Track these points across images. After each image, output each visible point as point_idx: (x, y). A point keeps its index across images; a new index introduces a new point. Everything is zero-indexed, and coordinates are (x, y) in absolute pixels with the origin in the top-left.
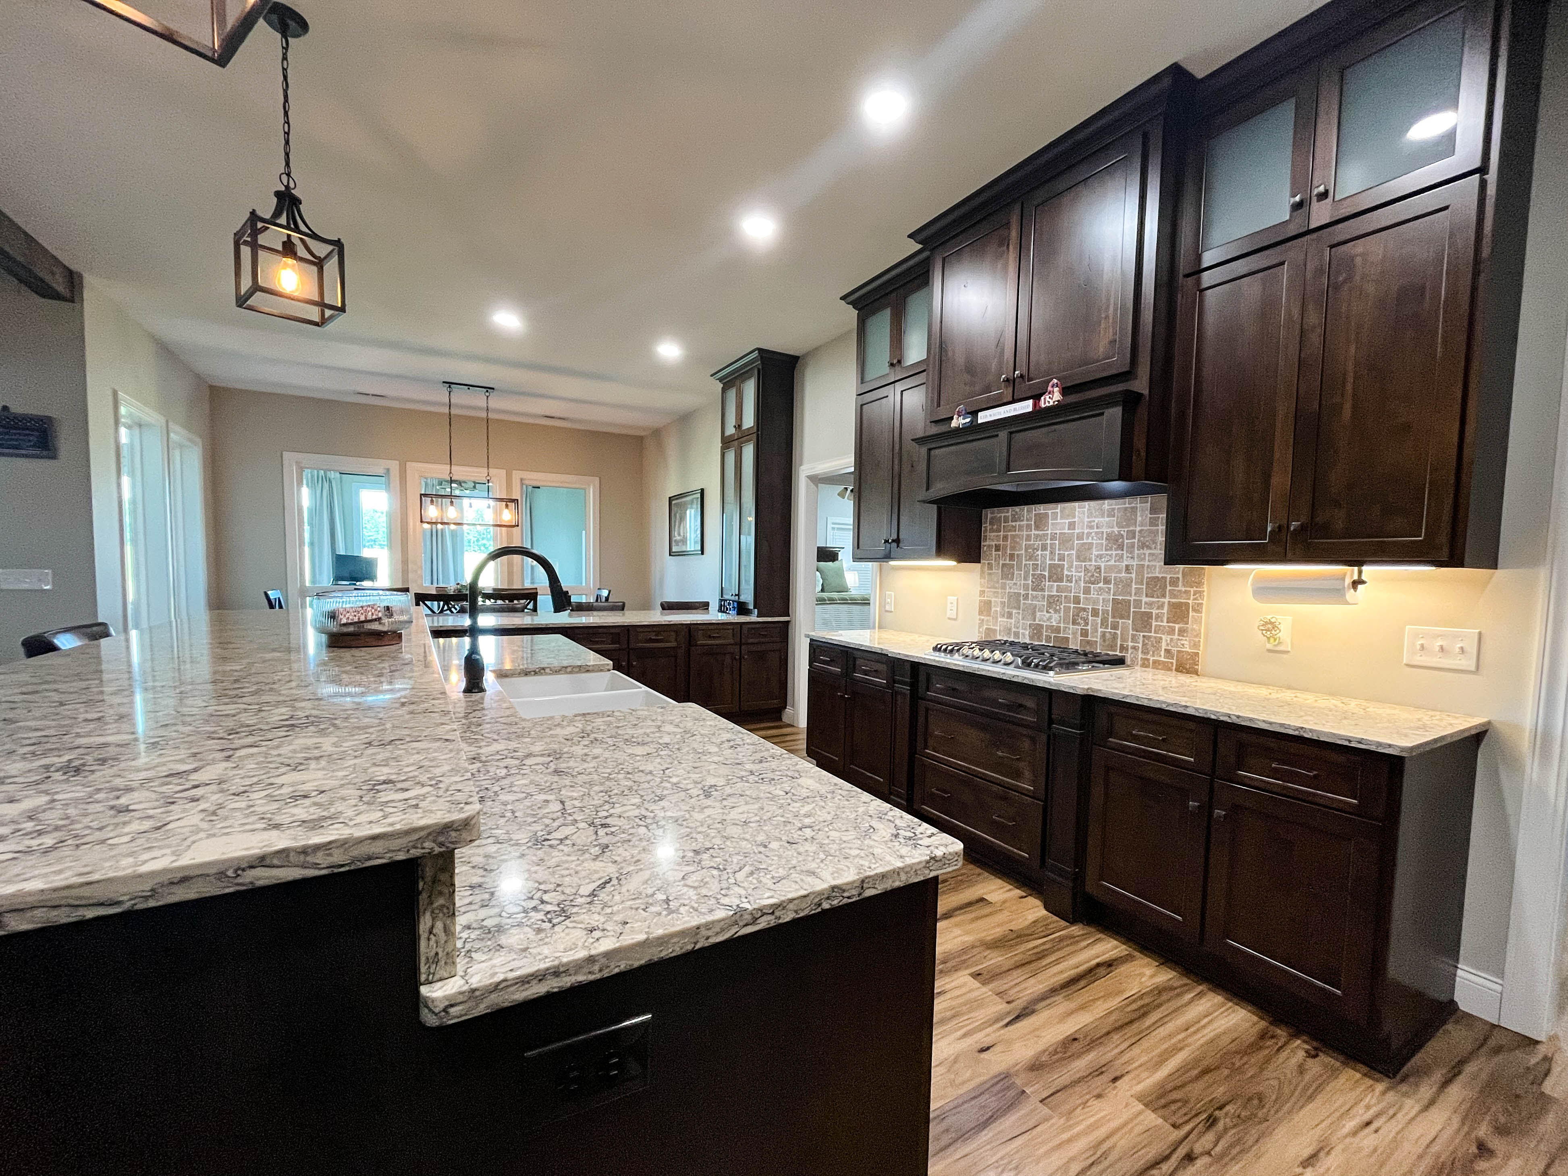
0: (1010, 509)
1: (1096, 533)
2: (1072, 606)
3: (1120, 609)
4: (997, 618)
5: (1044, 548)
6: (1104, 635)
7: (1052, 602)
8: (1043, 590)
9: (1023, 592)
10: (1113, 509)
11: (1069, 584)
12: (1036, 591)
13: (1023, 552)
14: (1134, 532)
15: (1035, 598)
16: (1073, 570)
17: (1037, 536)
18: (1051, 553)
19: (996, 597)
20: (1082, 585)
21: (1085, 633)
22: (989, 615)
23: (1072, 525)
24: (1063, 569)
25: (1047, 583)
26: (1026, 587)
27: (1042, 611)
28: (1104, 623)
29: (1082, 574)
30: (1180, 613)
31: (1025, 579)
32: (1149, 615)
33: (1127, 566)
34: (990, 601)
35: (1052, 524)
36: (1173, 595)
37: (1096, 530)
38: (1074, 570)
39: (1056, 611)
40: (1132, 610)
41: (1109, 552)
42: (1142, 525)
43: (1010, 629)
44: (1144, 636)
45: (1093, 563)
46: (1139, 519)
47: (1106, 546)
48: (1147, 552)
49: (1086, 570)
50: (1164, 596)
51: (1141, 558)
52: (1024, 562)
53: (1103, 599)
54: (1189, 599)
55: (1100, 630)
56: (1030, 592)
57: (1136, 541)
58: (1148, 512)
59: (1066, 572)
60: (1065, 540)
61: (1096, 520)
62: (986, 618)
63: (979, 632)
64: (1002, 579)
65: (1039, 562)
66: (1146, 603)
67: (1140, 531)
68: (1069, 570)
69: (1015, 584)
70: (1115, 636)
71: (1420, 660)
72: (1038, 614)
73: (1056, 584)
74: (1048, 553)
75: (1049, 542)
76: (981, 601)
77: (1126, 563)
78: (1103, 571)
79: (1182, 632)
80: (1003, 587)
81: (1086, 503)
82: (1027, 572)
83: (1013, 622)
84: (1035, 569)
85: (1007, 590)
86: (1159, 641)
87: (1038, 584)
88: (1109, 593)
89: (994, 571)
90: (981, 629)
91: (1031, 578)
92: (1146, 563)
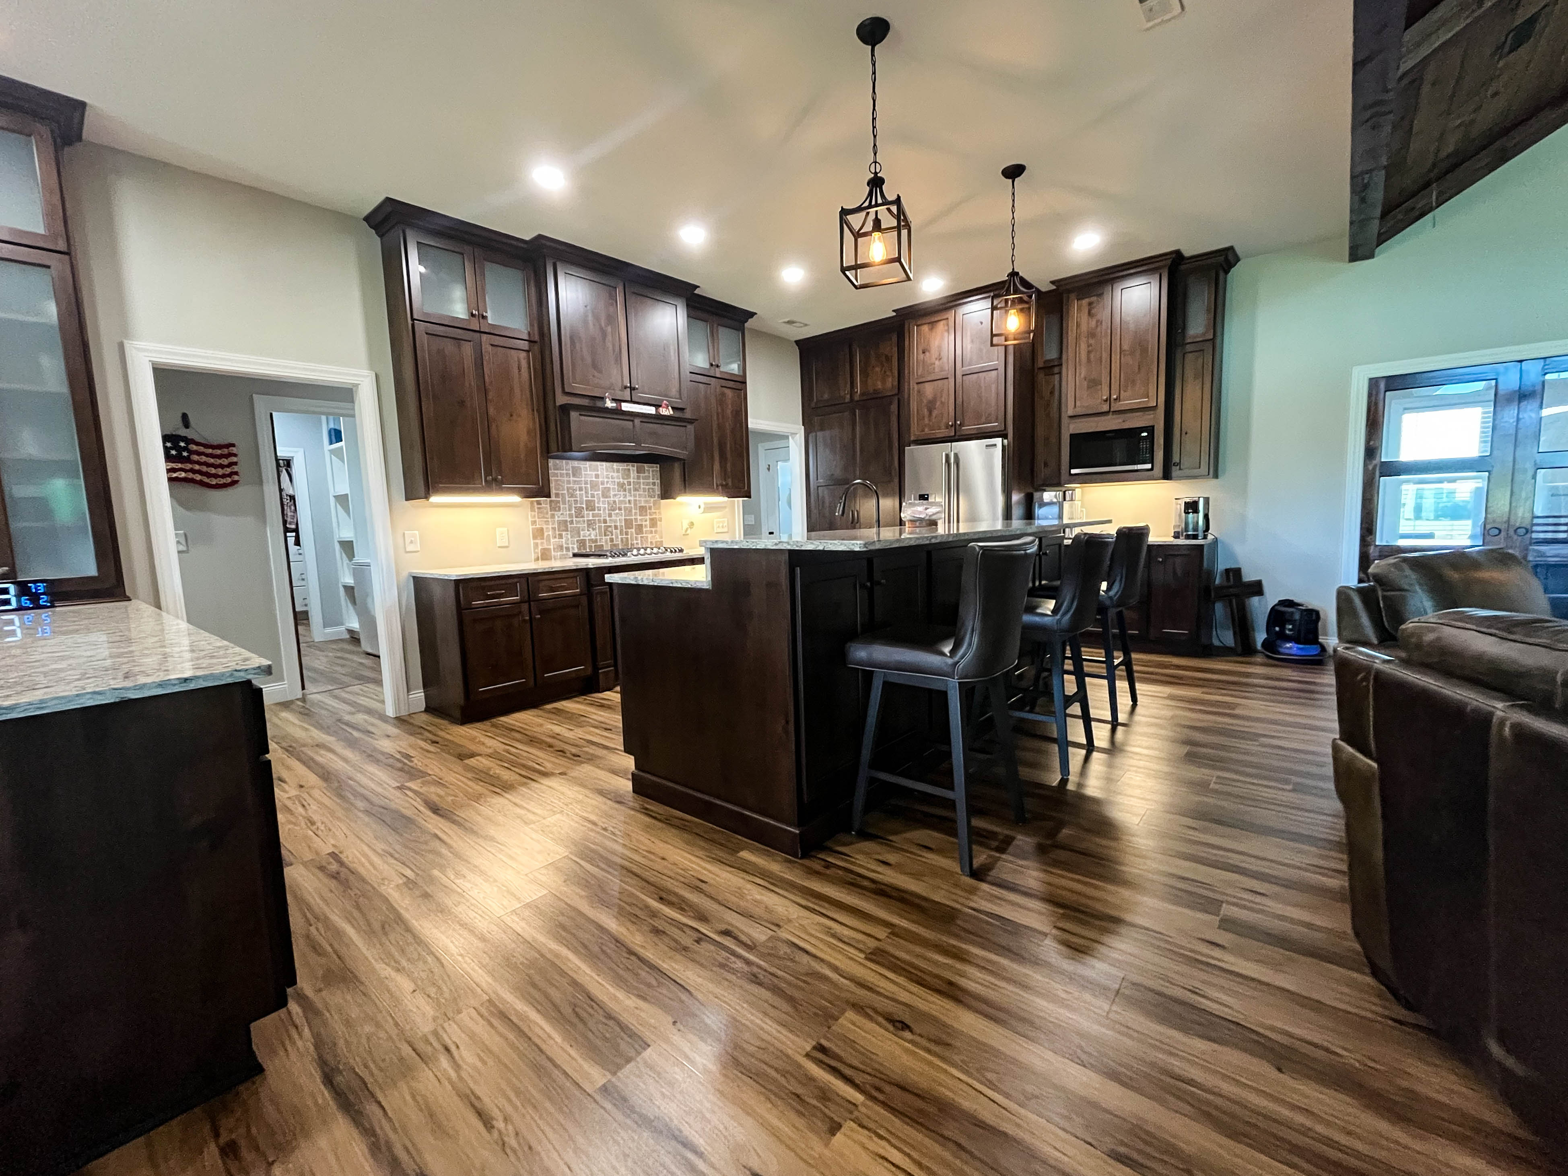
1: (612, 481)
2: (603, 525)
3: (628, 524)
4: (550, 540)
5: (581, 489)
6: (622, 539)
7: (590, 524)
8: (583, 517)
9: (569, 520)
10: (619, 469)
11: (599, 512)
12: (578, 518)
13: (566, 492)
14: (630, 482)
15: (577, 522)
17: (575, 481)
18: (586, 492)
19: (547, 524)
20: (607, 512)
21: (612, 540)
22: (543, 539)
23: (597, 476)
24: (594, 503)
25: (585, 512)
26: (571, 516)
28: (621, 532)
29: (606, 506)
30: (653, 523)
31: (570, 510)
32: (641, 525)
33: (629, 501)
34: (542, 528)
36: (650, 515)
37: (611, 479)
38: (602, 504)
39: (594, 529)
40: (634, 524)
42: (634, 479)
45: (612, 499)
46: (632, 475)
47: (618, 489)
48: (637, 493)
49: (609, 503)
50: (647, 515)
51: (635, 496)
52: (567, 499)
54: (656, 516)
55: (620, 537)
56: (574, 519)
59: (597, 505)
60: (594, 486)
61: (611, 474)
62: (539, 541)
63: (535, 553)
64: (551, 511)
65: (578, 499)
67: (633, 482)
68: (598, 503)
70: (627, 539)
71: (720, 530)
72: (581, 533)
73: (591, 512)
74: (583, 492)
75: (583, 485)
76: (533, 529)
77: (628, 499)
78: (617, 503)
79: (656, 532)
80: (553, 516)
81: (604, 463)
82: (570, 506)
83: (564, 540)
84: (576, 502)
85: (556, 518)
86: (647, 537)
87: (579, 513)
88: (622, 516)
89: (543, 505)
90: (536, 551)
91: (573, 509)
92: (638, 498)
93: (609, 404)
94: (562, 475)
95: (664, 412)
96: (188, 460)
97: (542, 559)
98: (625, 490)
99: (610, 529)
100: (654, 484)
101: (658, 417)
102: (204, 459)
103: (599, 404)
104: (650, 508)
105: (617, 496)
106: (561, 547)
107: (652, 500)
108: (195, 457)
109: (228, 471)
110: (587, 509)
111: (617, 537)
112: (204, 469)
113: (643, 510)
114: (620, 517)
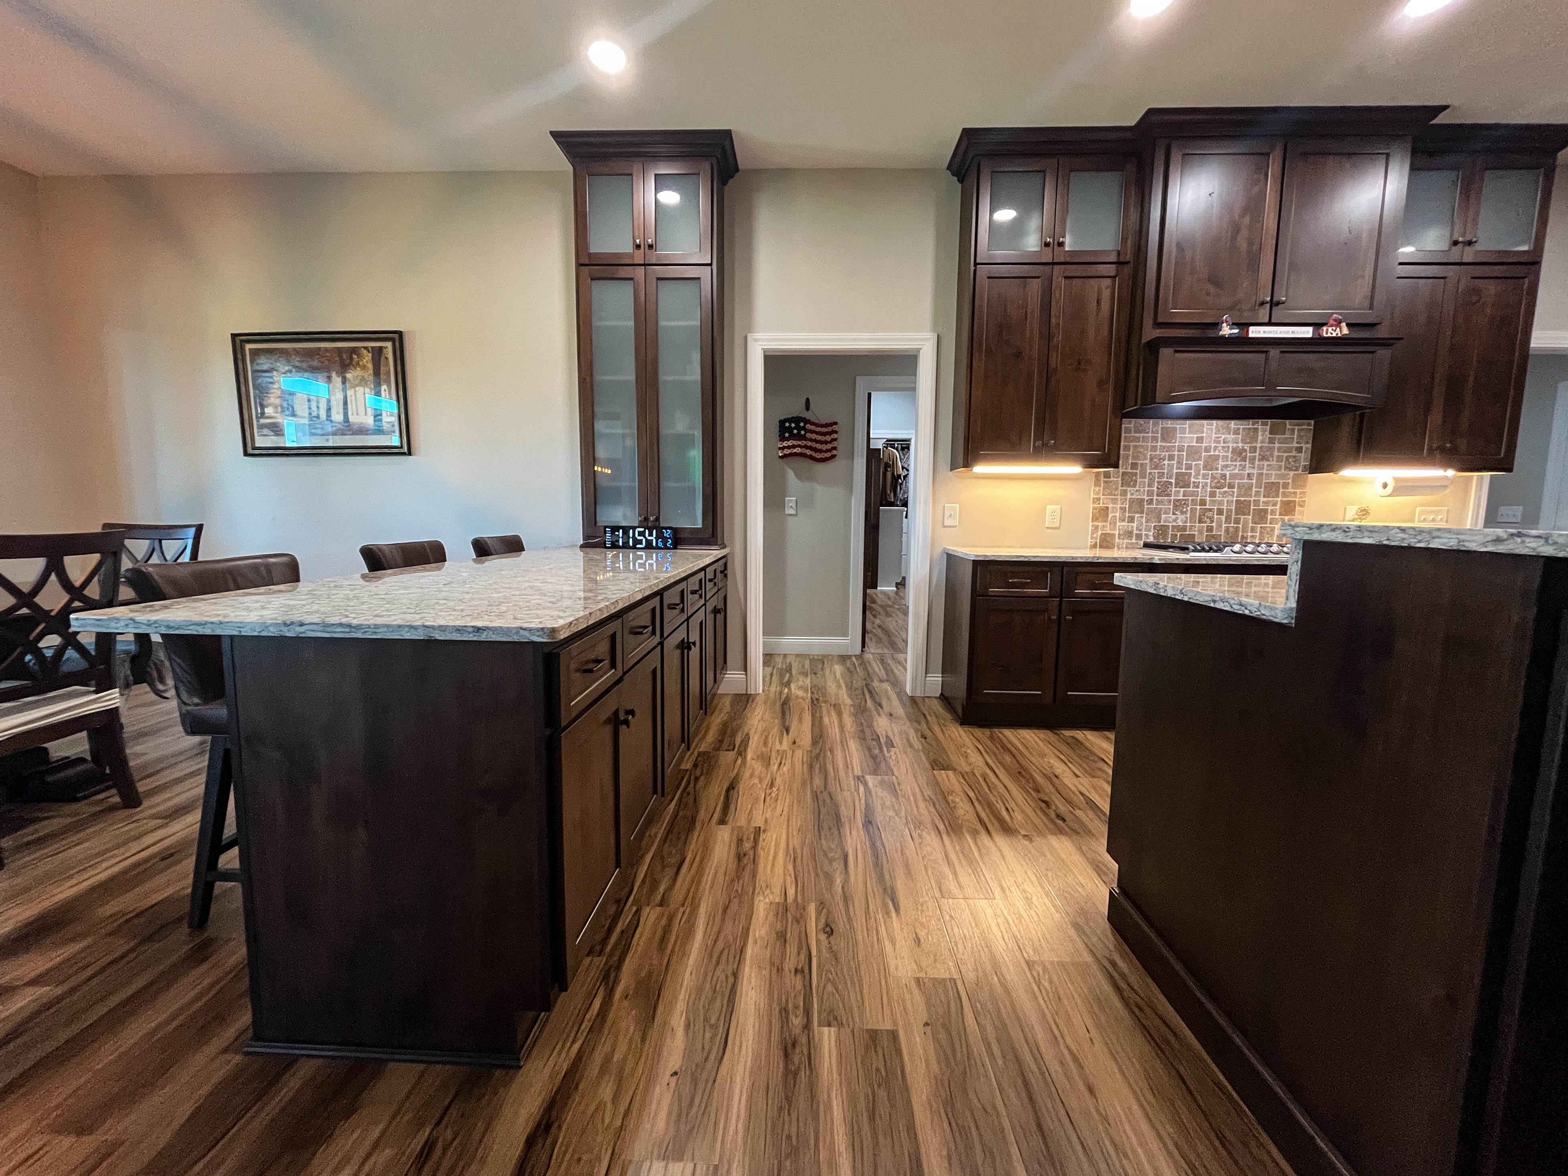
0: (1133, 420)
1: (1223, 447)
2: (1198, 507)
3: (1242, 508)
4: (1115, 523)
5: (1171, 458)
6: (1227, 529)
7: (1179, 506)
8: (1169, 495)
9: (1146, 498)
10: (1239, 429)
11: (1196, 490)
12: (1161, 496)
13: (1148, 461)
14: (1255, 448)
15: (1158, 502)
16: (1200, 477)
17: (1164, 447)
18: (1178, 462)
19: (1115, 503)
20: (1209, 489)
21: (1210, 529)
22: (1106, 521)
23: (1200, 440)
24: (1190, 477)
25: (1174, 489)
26: (1150, 493)
28: (1228, 519)
29: (1209, 481)
30: (1288, 508)
31: (1150, 486)
32: (1266, 511)
33: (1249, 474)
34: (1107, 508)
35: (1181, 437)
36: (1285, 495)
37: (1222, 444)
38: (1201, 479)
39: (1182, 513)
40: (1252, 508)
41: (1234, 463)
42: (1262, 442)
43: (1131, 532)
44: (1262, 527)
45: (1220, 472)
46: (1260, 438)
47: (1232, 458)
48: (1266, 463)
49: (1213, 477)
50: (1277, 496)
51: (1261, 468)
52: (1148, 471)
54: (1297, 497)
55: (1224, 525)
57: (1257, 454)
58: (1267, 433)
59: (1193, 480)
60: (1193, 453)
61: (1223, 437)
62: (1100, 524)
63: (1092, 538)
64: (1122, 486)
65: (1165, 471)
66: (1264, 502)
67: (1261, 448)
68: (1196, 477)
69: (1137, 490)
70: (1237, 529)
72: (1163, 516)
73: (1182, 490)
74: (1175, 462)
75: (1176, 453)
76: (1094, 509)
77: (1247, 472)
78: (1228, 478)
79: (1291, 521)
80: (1124, 493)
81: (1214, 422)
82: (1151, 481)
83: (1135, 525)
84: (1161, 475)
85: (1129, 496)
86: (1272, 529)
87: (1164, 490)
88: (1233, 496)
89: (1112, 479)
90: (1095, 535)
91: (1156, 485)
92: (1265, 472)
93: (1226, 331)
94: (1145, 439)
95: (1329, 332)
96: (804, 438)
97: (1101, 547)
98: (1244, 459)
99: (1209, 514)
100: (1299, 450)
101: (1317, 342)
102: (814, 436)
103: (1211, 333)
104: (1286, 486)
105: (1232, 469)
106: (1129, 534)
107: (1292, 473)
108: (809, 435)
109: (829, 446)
110: (1177, 485)
111: (1219, 525)
112: (814, 445)
113: (1272, 489)
114: (1230, 498)
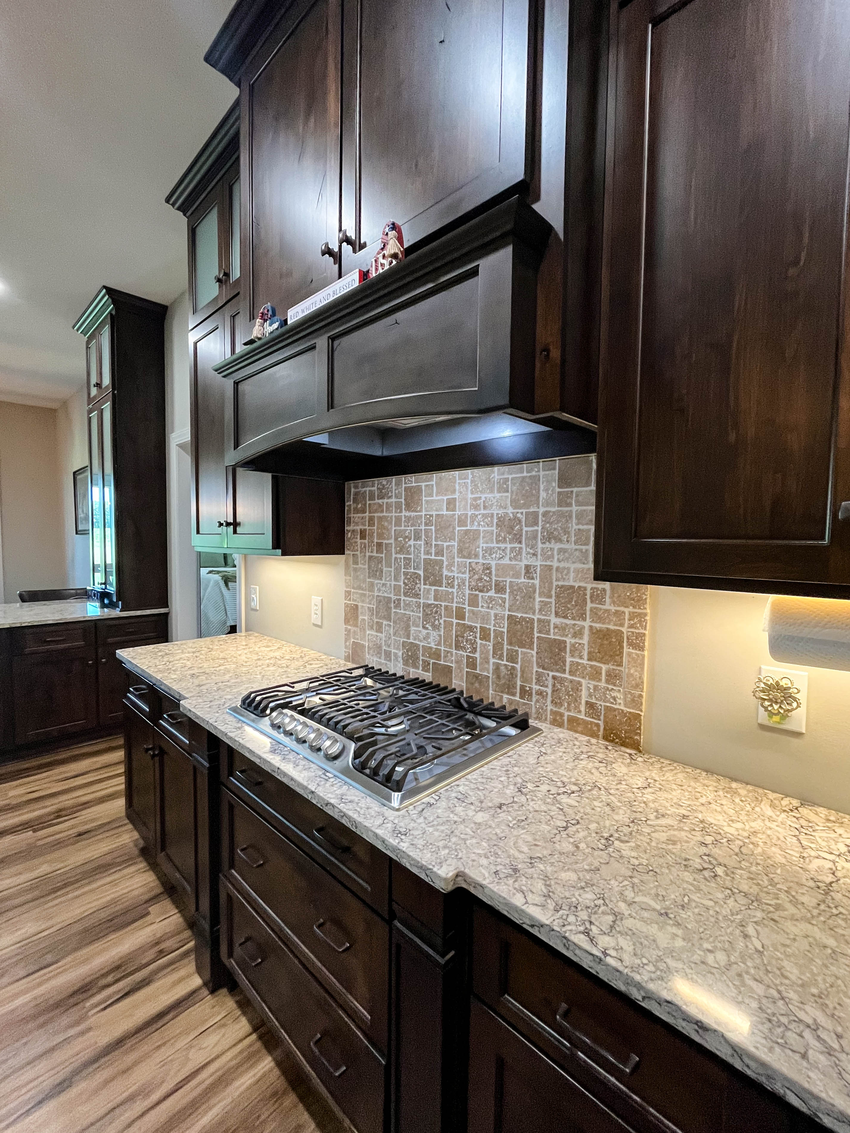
0: (376, 480)
1: (485, 516)
2: (455, 621)
3: (519, 631)
4: (365, 630)
5: (417, 536)
6: (497, 667)
7: (430, 614)
8: (417, 595)
9: (394, 598)
10: (507, 480)
11: (450, 590)
12: (409, 596)
13: (392, 541)
14: (536, 514)
15: (408, 605)
16: (455, 569)
17: (408, 519)
18: (427, 543)
19: (363, 601)
20: (467, 592)
21: (472, 663)
22: (356, 625)
23: (451, 504)
24: (441, 568)
25: (423, 587)
26: (397, 590)
27: (418, 626)
28: (498, 647)
29: (467, 576)
30: (608, 646)
31: (396, 579)
32: (561, 646)
33: (527, 567)
34: (357, 606)
35: (427, 501)
36: (596, 616)
37: (483, 511)
39: (435, 627)
40: (536, 635)
41: (503, 546)
42: (547, 504)
43: (380, 647)
44: (554, 678)
45: (481, 561)
46: (543, 494)
47: (499, 535)
48: (557, 546)
49: (472, 570)
50: (582, 617)
51: (547, 555)
52: (394, 556)
53: (496, 615)
54: (622, 625)
55: (492, 660)
56: (403, 598)
57: (540, 528)
58: (555, 484)
59: (445, 572)
60: (444, 526)
61: (483, 496)
62: (353, 629)
63: (346, 647)
64: (369, 577)
65: (412, 556)
66: (556, 627)
67: (545, 514)
68: (449, 568)
69: (383, 584)
70: (512, 673)
72: (413, 629)
73: (433, 588)
74: (422, 543)
75: (423, 527)
76: (346, 606)
77: (525, 562)
78: (494, 572)
79: (612, 677)
80: (371, 588)
82: (397, 570)
83: (383, 636)
84: (407, 565)
85: (377, 593)
86: (577, 687)
88: (503, 606)
89: (360, 566)
90: (348, 644)
91: (403, 577)
92: (555, 564)
94: (388, 508)
97: (352, 661)
98: (521, 538)
110: (426, 580)
111: (485, 659)
114: (499, 610)
